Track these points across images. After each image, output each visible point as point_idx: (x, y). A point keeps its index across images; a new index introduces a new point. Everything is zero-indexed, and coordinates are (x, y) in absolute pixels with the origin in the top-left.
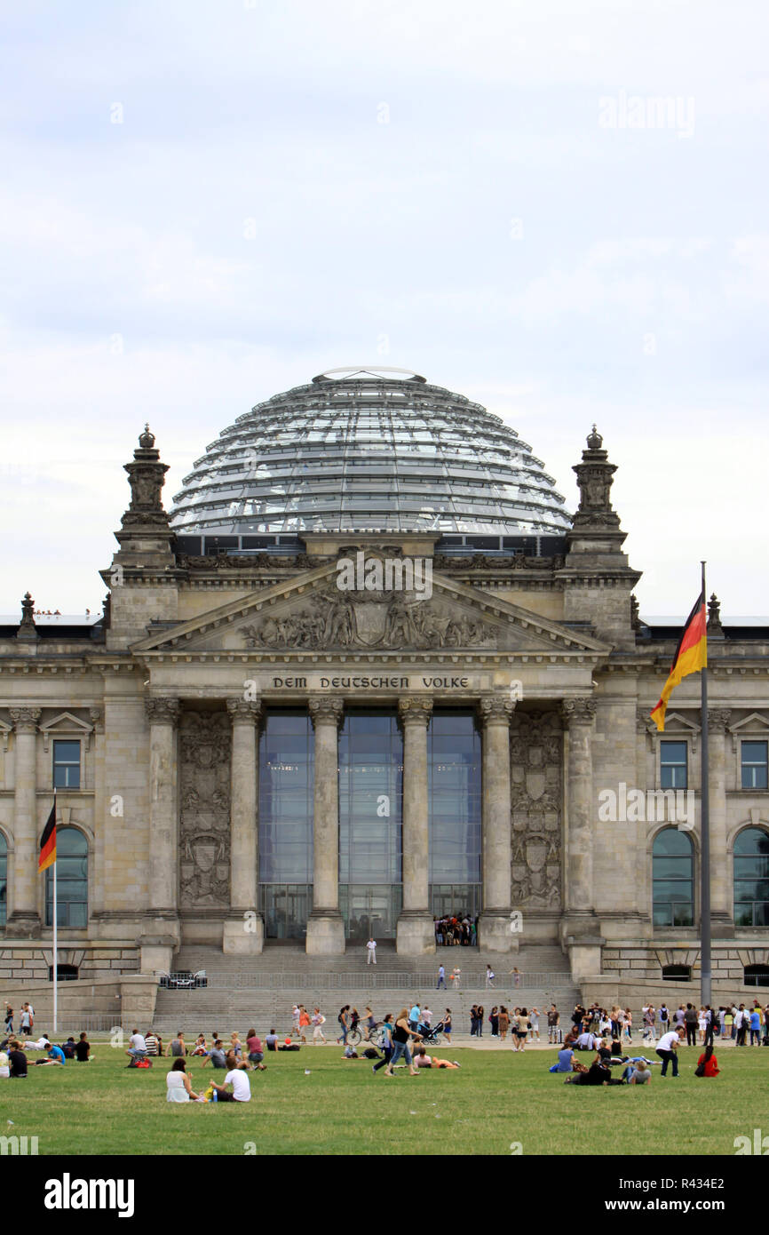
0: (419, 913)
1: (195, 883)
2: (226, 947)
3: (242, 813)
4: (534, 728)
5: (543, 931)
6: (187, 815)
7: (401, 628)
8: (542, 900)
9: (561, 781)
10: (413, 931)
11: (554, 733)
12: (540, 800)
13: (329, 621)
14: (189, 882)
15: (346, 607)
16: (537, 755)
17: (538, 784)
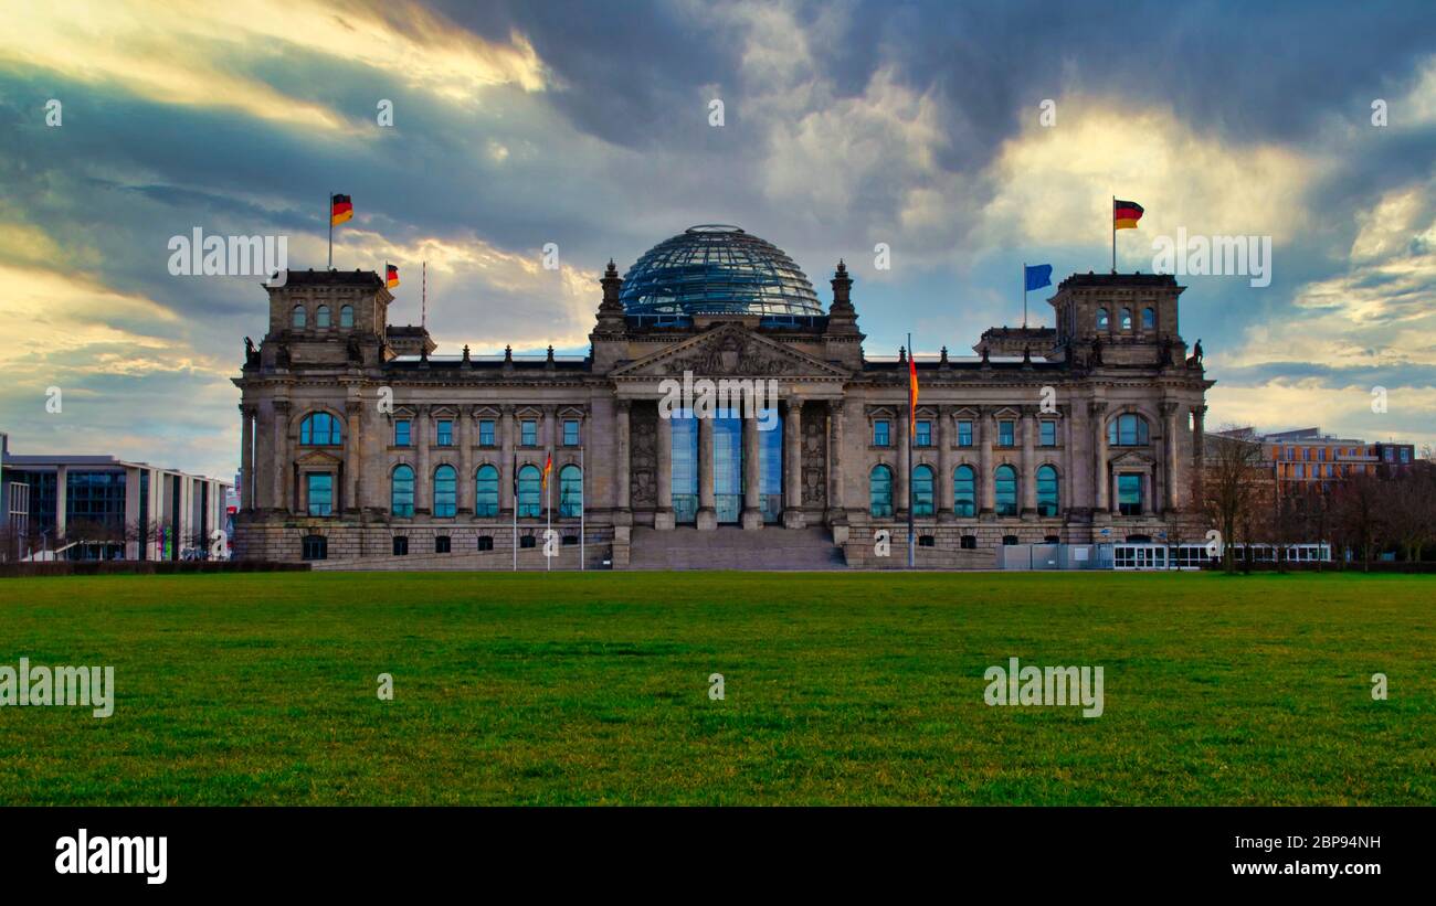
0: (756, 510)
1: (639, 494)
2: (657, 526)
4: (812, 415)
5: (816, 517)
6: (634, 459)
7: (745, 363)
8: (814, 504)
9: (826, 442)
10: (751, 518)
11: (823, 418)
12: (813, 452)
13: (709, 360)
14: (636, 494)
15: (717, 354)
16: (813, 428)
17: (813, 443)
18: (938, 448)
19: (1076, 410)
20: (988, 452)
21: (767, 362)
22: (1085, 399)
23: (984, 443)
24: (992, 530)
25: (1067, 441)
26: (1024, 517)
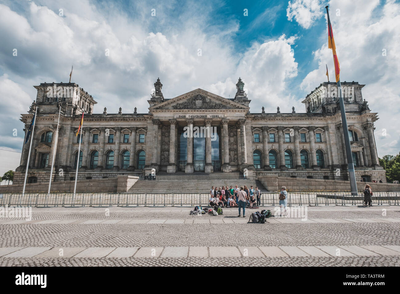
0: (210, 164)
1: (164, 159)
2: (167, 171)
3: (172, 143)
4: (231, 129)
5: (234, 169)
6: (163, 146)
7: (205, 105)
8: (234, 163)
9: (237, 139)
10: (208, 168)
11: (235, 130)
12: (233, 143)
13: (191, 104)
14: (163, 159)
15: (194, 101)
16: (232, 134)
17: (232, 140)
18: (279, 142)
19: (330, 128)
20: (298, 144)
21: (214, 104)
22: (333, 123)
23: (296, 141)
24: (303, 174)
25: (327, 139)
26: (314, 168)
